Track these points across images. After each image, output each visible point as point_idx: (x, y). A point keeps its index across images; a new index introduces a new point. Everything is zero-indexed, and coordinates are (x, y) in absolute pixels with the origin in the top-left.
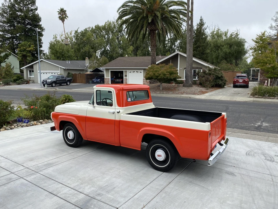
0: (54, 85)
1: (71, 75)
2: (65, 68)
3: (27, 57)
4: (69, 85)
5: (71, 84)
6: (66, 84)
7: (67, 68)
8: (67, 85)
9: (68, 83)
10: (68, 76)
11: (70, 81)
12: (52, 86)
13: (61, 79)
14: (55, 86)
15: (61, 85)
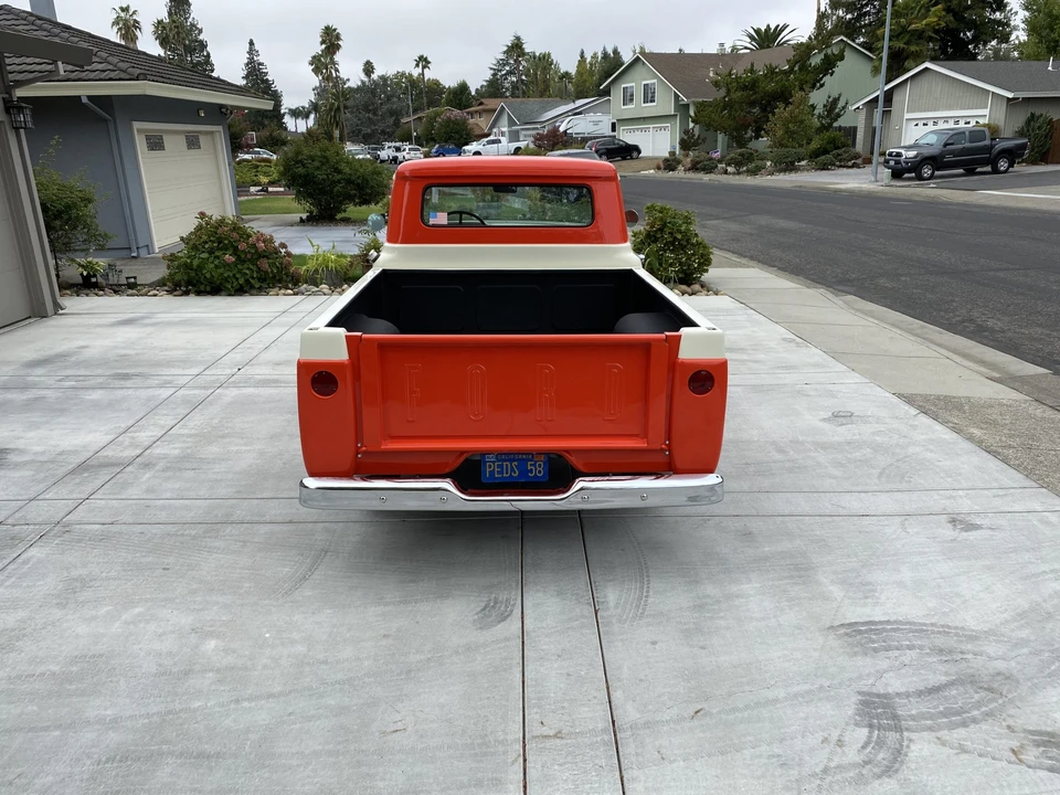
0: (927, 171)
1: (1039, 128)
2: (1010, 95)
3: (907, 58)
4: (1005, 172)
5: (1016, 167)
6: (989, 169)
7: (1021, 95)
8: (996, 171)
9: (1003, 165)
10: (1021, 134)
11: (1013, 155)
12: (920, 178)
13: (968, 145)
14: (932, 177)
15: (970, 172)
